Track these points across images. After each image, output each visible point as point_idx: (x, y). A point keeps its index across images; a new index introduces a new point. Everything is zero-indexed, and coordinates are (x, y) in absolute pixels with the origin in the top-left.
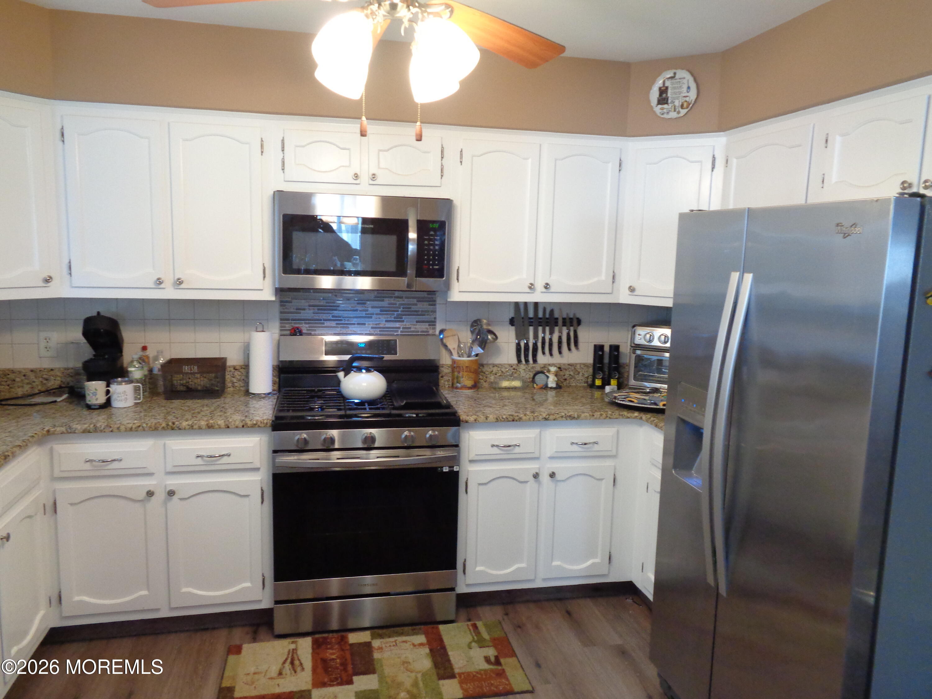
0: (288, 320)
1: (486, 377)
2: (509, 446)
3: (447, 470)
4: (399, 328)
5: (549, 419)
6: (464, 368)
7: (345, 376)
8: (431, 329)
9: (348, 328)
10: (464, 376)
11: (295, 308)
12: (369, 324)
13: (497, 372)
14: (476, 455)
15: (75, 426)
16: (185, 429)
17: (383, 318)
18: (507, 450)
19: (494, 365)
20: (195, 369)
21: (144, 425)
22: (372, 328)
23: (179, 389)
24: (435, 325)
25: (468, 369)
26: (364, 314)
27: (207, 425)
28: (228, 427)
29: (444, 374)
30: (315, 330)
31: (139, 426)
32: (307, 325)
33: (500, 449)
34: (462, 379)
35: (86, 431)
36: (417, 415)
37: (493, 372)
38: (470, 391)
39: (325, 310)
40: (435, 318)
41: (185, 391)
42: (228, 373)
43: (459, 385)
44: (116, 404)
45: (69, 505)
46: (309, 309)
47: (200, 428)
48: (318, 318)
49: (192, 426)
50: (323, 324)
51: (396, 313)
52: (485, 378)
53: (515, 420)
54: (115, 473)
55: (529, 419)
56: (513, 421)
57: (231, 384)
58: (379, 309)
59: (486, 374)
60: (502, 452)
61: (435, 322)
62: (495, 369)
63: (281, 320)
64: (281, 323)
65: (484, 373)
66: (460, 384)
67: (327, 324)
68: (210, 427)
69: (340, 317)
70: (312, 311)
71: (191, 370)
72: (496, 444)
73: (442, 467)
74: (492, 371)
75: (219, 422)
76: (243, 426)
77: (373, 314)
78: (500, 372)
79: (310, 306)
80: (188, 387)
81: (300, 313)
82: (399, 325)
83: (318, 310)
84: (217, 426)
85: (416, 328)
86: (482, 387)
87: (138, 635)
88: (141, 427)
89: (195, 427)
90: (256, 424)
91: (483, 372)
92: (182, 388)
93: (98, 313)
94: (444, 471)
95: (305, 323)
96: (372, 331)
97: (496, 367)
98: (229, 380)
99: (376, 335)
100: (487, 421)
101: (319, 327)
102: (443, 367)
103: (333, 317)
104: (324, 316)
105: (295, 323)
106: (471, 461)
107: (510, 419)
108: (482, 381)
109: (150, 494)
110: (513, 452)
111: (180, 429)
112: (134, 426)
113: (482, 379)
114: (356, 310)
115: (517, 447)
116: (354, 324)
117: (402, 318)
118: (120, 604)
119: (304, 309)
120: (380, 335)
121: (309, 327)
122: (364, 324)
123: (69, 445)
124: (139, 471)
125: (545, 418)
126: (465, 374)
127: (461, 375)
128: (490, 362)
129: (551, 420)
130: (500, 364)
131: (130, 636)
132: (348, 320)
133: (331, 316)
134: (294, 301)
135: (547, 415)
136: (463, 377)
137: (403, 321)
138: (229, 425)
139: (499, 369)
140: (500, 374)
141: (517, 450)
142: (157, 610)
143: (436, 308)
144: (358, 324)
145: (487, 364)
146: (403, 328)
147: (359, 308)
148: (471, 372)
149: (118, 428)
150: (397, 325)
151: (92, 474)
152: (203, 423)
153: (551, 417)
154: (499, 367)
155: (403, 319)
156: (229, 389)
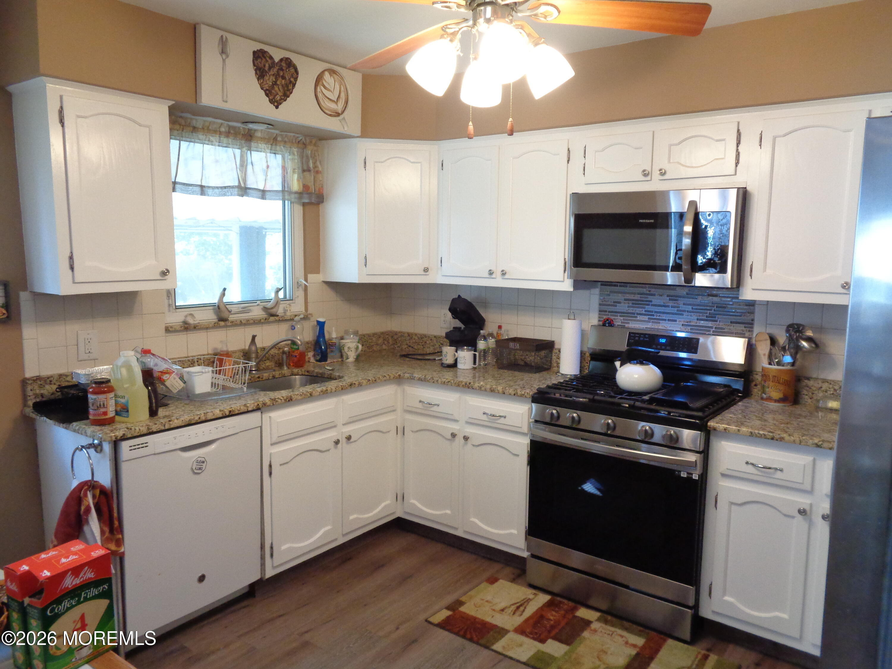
0: (606, 311)
1: (813, 394)
2: (770, 468)
3: (685, 476)
4: (712, 327)
5: (822, 446)
6: (771, 377)
7: (621, 365)
8: (748, 331)
9: (659, 323)
10: (770, 387)
11: (612, 301)
12: (680, 321)
13: (828, 389)
14: (727, 469)
15: (416, 375)
16: (476, 389)
17: (694, 317)
18: (764, 472)
19: (825, 381)
20: (518, 346)
21: (452, 381)
22: (683, 325)
23: (519, 363)
24: (752, 328)
25: (776, 379)
26: (675, 310)
27: (491, 388)
28: (504, 393)
29: (758, 383)
30: (629, 323)
31: (449, 382)
32: (622, 318)
33: (758, 470)
34: (767, 390)
35: (420, 379)
36: (669, 413)
37: (823, 389)
38: (777, 404)
39: (640, 304)
40: (753, 320)
41: (523, 365)
42: (555, 354)
43: (764, 396)
44: (460, 366)
45: (411, 432)
46: (624, 303)
47: (485, 390)
48: (632, 311)
49: (481, 388)
50: (636, 317)
51: (709, 312)
52: (810, 394)
53: (775, 438)
54: (435, 414)
55: (794, 441)
56: (772, 439)
57: (556, 364)
58: (690, 307)
59: (813, 390)
60: (759, 473)
61: (752, 324)
62: (825, 386)
63: (600, 311)
64: (599, 314)
65: (810, 388)
66: (765, 394)
67: (639, 318)
68: (492, 391)
69: (652, 312)
70: (627, 305)
71: (515, 347)
72: (751, 461)
73: (680, 471)
74: (821, 387)
75: (499, 389)
76: (514, 395)
77: (684, 311)
78: (832, 390)
79: (625, 300)
80: (525, 362)
81: (616, 306)
82: (712, 324)
83: (633, 304)
84: (497, 391)
85: (730, 329)
86: (805, 404)
87: (450, 545)
88: (450, 383)
89: (482, 389)
90: (524, 395)
91: (808, 387)
92: (522, 363)
93: (459, 296)
94: (682, 475)
95: (620, 316)
96: (683, 328)
97: (826, 384)
98: (555, 361)
99: (686, 332)
100: (739, 433)
101: (631, 320)
102: (757, 374)
103: (645, 311)
104: (638, 310)
105: (611, 315)
106: (723, 475)
107: (768, 437)
108: (807, 397)
109: (454, 435)
110: (774, 477)
111: (473, 389)
112: (446, 381)
113: (807, 395)
114: (668, 306)
115: (779, 472)
116: (665, 320)
117: (715, 317)
118: (433, 515)
119: (619, 303)
120: (691, 333)
121: (624, 319)
122: (675, 321)
123: (414, 388)
124: (446, 416)
125: (816, 444)
126: (771, 384)
127: (766, 385)
128: (822, 376)
129: (824, 448)
130: (833, 381)
131: (444, 543)
132: (659, 315)
133: (644, 311)
134: (611, 294)
135: (820, 441)
136: (768, 388)
137: (716, 321)
138: (505, 392)
139: (831, 386)
140: (832, 392)
141: (779, 475)
142: (456, 529)
143: (754, 309)
144: (669, 320)
145: (817, 379)
146: (716, 328)
147: (671, 304)
148: (779, 383)
149: (437, 381)
150: (710, 324)
151: (423, 412)
152: (488, 387)
153: (825, 445)
154: (830, 384)
155: (716, 319)
156: (554, 368)
